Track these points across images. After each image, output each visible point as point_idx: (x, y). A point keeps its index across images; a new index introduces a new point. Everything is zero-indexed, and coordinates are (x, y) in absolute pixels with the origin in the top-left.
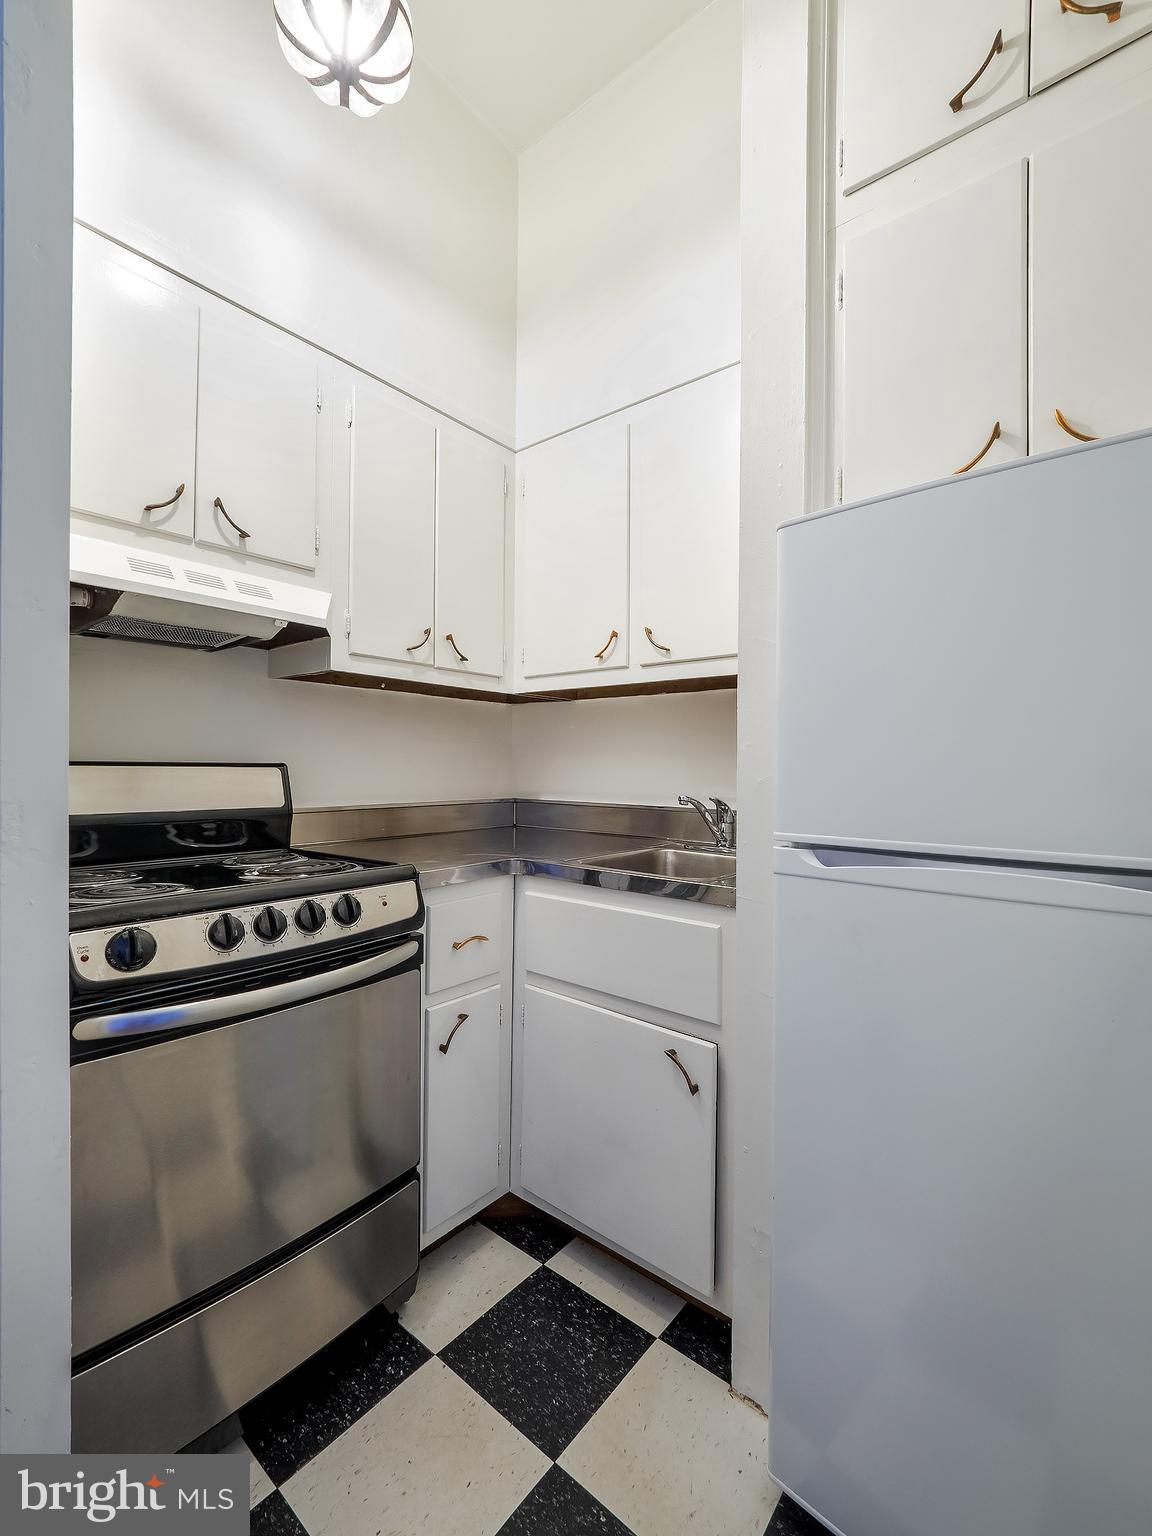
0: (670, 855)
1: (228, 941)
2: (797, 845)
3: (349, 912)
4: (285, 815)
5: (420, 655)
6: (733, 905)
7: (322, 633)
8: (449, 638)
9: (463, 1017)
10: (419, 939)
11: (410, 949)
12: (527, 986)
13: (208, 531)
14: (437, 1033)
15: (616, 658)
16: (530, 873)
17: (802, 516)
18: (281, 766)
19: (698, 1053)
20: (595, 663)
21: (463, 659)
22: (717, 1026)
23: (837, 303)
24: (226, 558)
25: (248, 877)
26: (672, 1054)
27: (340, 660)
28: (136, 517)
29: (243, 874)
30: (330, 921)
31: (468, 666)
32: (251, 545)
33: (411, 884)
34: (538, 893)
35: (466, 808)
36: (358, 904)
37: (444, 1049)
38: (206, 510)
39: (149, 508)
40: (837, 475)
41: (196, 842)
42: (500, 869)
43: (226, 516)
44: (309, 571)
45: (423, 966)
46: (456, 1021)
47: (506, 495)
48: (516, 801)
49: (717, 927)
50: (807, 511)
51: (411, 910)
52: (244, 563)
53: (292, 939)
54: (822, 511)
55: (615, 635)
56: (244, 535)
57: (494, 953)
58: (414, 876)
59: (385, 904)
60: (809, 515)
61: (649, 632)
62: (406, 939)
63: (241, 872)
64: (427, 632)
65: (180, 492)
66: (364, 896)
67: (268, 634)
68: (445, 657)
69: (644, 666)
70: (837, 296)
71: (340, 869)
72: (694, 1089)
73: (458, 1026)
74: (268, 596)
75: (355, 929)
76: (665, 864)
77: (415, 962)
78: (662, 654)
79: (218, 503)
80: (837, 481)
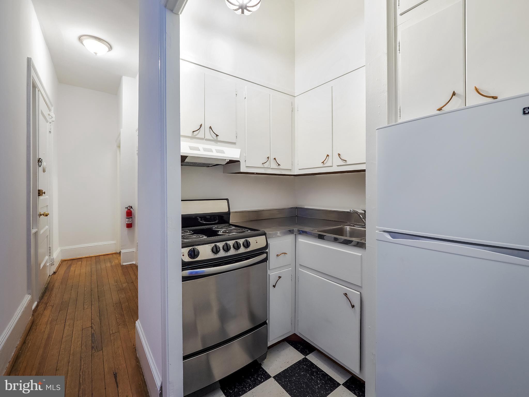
0: (348, 228)
1: (216, 252)
2: (385, 231)
3: (247, 245)
4: (228, 213)
5: (266, 165)
6: (365, 248)
7: (239, 161)
8: (275, 159)
9: (280, 277)
10: (267, 253)
11: (264, 256)
12: (299, 269)
13: (208, 136)
14: (272, 281)
15: (329, 163)
16: (300, 234)
17: (387, 125)
18: (227, 199)
19: (354, 294)
20: (321, 165)
21: (279, 165)
22: (361, 287)
23: (398, 51)
24: (213, 143)
25: (220, 233)
26: (346, 294)
27: (243, 169)
28: (190, 134)
29: (218, 232)
30: (242, 247)
31: (281, 167)
32: (219, 138)
33: (264, 236)
34: (302, 240)
35: (280, 211)
36: (249, 242)
37: (274, 286)
38: (207, 129)
39: (193, 132)
40: (399, 108)
41: (205, 221)
42: (291, 232)
43: (213, 131)
44: (234, 143)
45: (268, 261)
46: (278, 278)
47: (292, 111)
48: (297, 208)
49: (360, 255)
50: (388, 123)
51: (264, 245)
52: (217, 143)
53: (232, 252)
54: (394, 123)
55: (328, 156)
56: (217, 136)
57: (289, 257)
58: (264, 234)
59: (257, 242)
60: (390, 124)
61: (339, 155)
62: (263, 253)
63: (218, 231)
64: (268, 158)
65: (201, 126)
66: (250, 240)
67: (224, 163)
68: (274, 165)
69: (338, 166)
70: (398, 49)
71: (244, 232)
72: (353, 306)
73: (278, 280)
74: (224, 153)
75: (249, 250)
76: (346, 231)
77: (265, 260)
78: (344, 162)
79: (210, 128)
80: (399, 111)
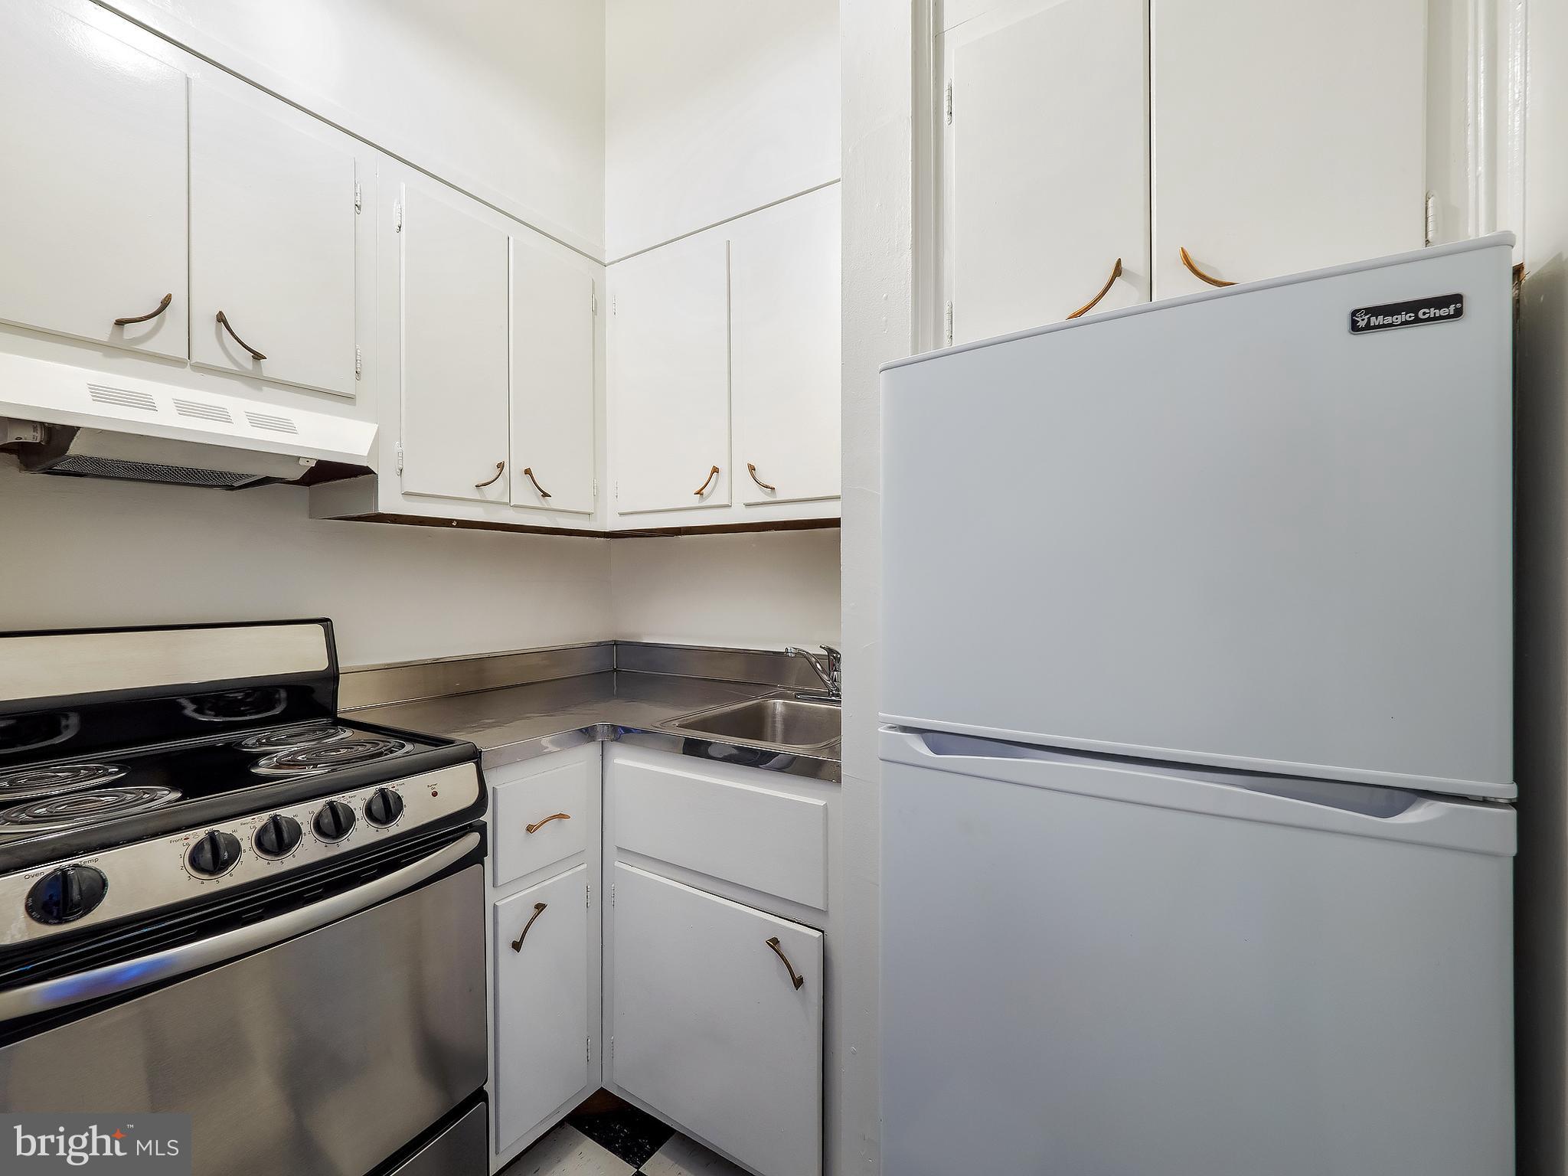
0: (779, 705)
1: (215, 869)
2: (906, 729)
3: (387, 809)
4: (331, 677)
5: (492, 492)
6: (839, 781)
7: (366, 471)
8: (528, 472)
9: (540, 907)
10: (482, 829)
11: (472, 840)
12: (617, 864)
13: (208, 346)
14: (509, 928)
15: (718, 497)
16: (617, 740)
17: (908, 356)
18: (325, 622)
19: (802, 942)
20: (695, 501)
21: (545, 495)
22: (824, 913)
23: (946, 117)
24: (236, 384)
25: (262, 769)
26: (774, 943)
27: (388, 501)
28: (104, 332)
29: (256, 765)
30: (362, 823)
31: (551, 502)
32: (268, 368)
33: (471, 767)
34: (626, 760)
35: (553, 655)
36: (399, 798)
37: (517, 946)
38: (205, 325)
39: (120, 323)
40: (947, 309)
41: (216, 716)
42: (587, 734)
43: (232, 333)
44: (349, 398)
45: (488, 860)
46: (533, 911)
47: (594, 312)
48: (616, 643)
49: (822, 803)
50: (915, 350)
51: (470, 797)
52: (261, 390)
53: (310, 850)
54: (931, 352)
55: (715, 470)
56: (258, 356)
57: (579, 830)
58: (474, 755)
59: (435, 794)
60: (920, 355)
61: (752, 469)
62: (470, 829)
63: (254, 759)
64: (501, 466)
65: (166, 303)
66: (406, 788)
67: (297, 475)
68: (523, 494)
69: (748, 505)
70: (946, 109)
71: (380, 754)
72: (798, 982)
73: (533, 919)
74: (292, 430)
75: (395, 829)
76: (774, 716)
77: (477, 856)
78: (766, 494)
79: (221, 318)
80: (946, 317)
